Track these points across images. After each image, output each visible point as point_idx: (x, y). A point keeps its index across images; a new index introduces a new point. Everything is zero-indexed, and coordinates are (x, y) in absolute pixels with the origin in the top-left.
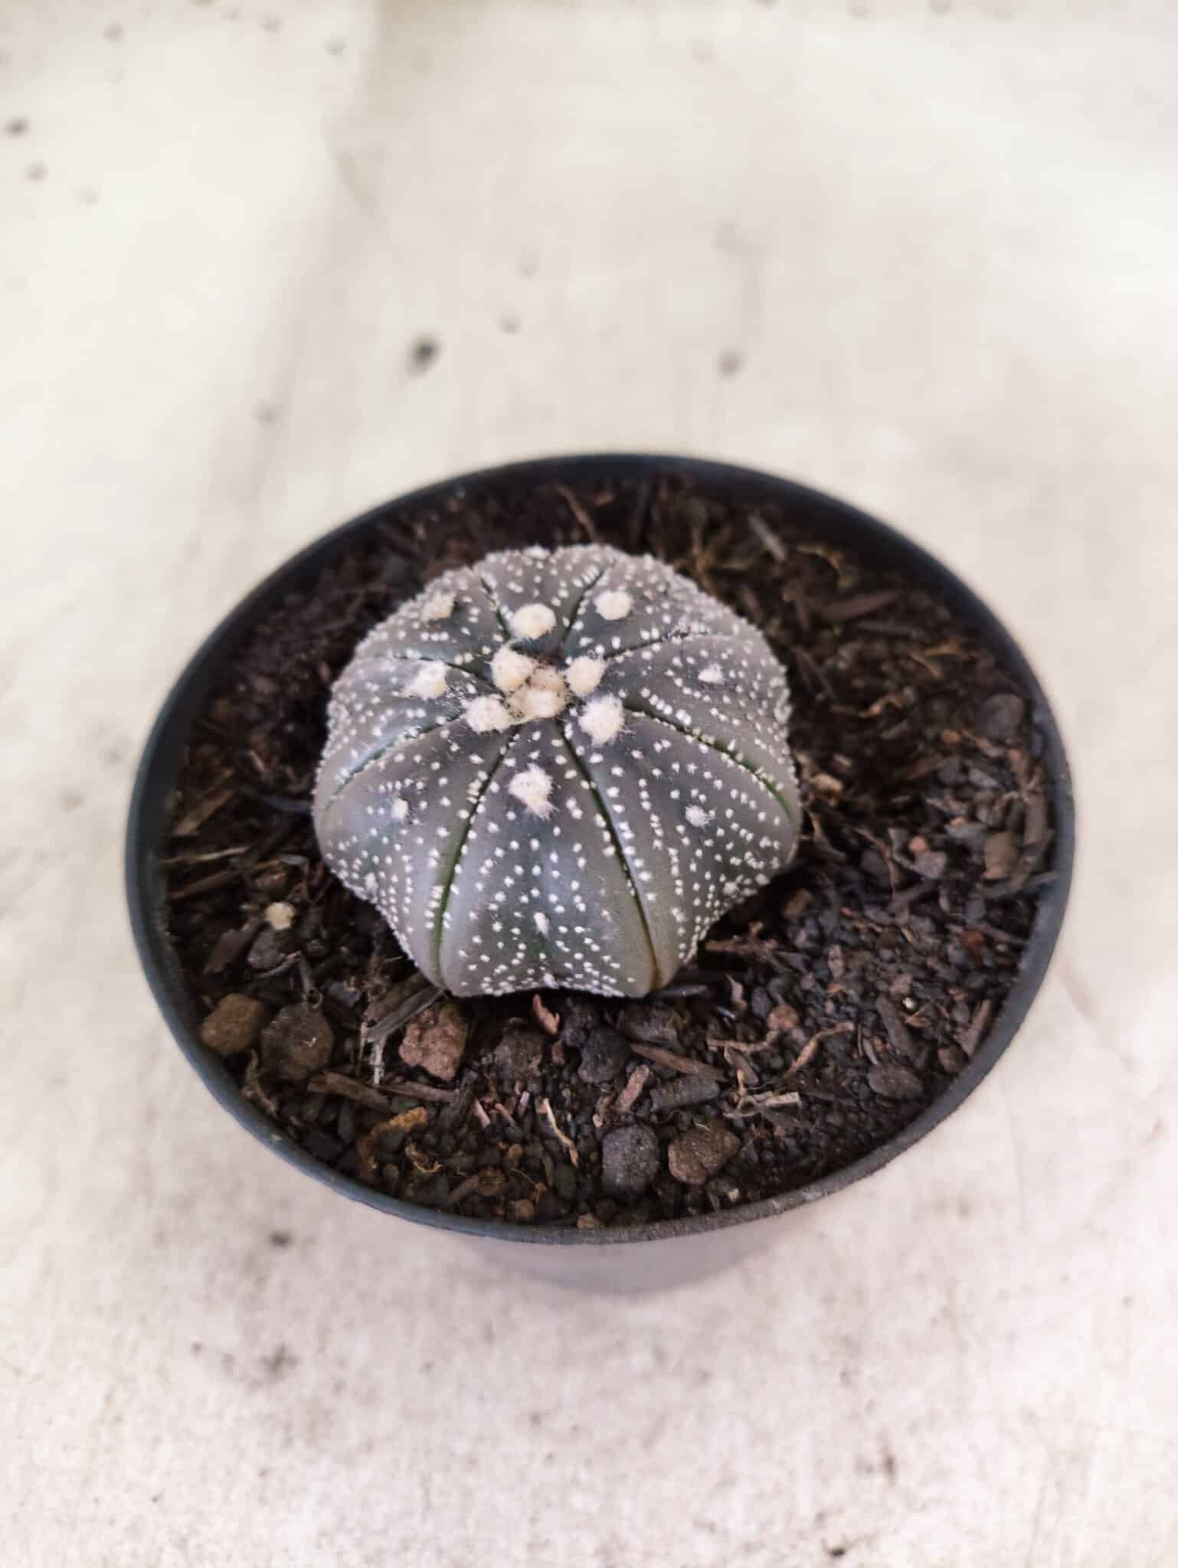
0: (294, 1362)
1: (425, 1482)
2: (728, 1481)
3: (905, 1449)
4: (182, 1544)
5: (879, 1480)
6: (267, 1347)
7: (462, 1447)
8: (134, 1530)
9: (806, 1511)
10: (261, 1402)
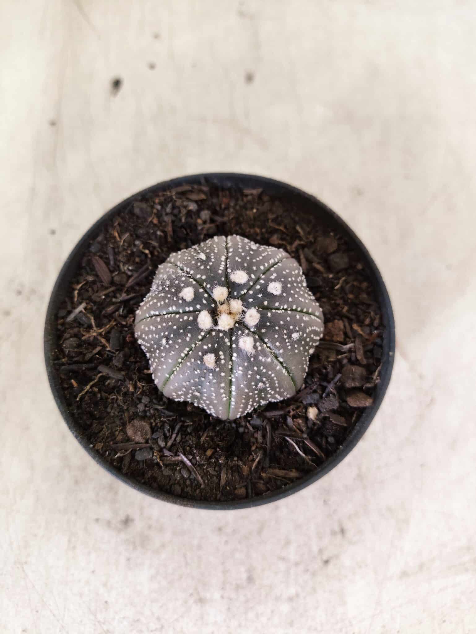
0: (132, 520)
1: (185, 556)
2: (288, 543)
3: (348, 525)
4: (105, 585)
5: (339, 536)
6: (122, 516)
7: (195, 542)
8: (88, 582)
9: (315, 549)
10: (123, 536)
